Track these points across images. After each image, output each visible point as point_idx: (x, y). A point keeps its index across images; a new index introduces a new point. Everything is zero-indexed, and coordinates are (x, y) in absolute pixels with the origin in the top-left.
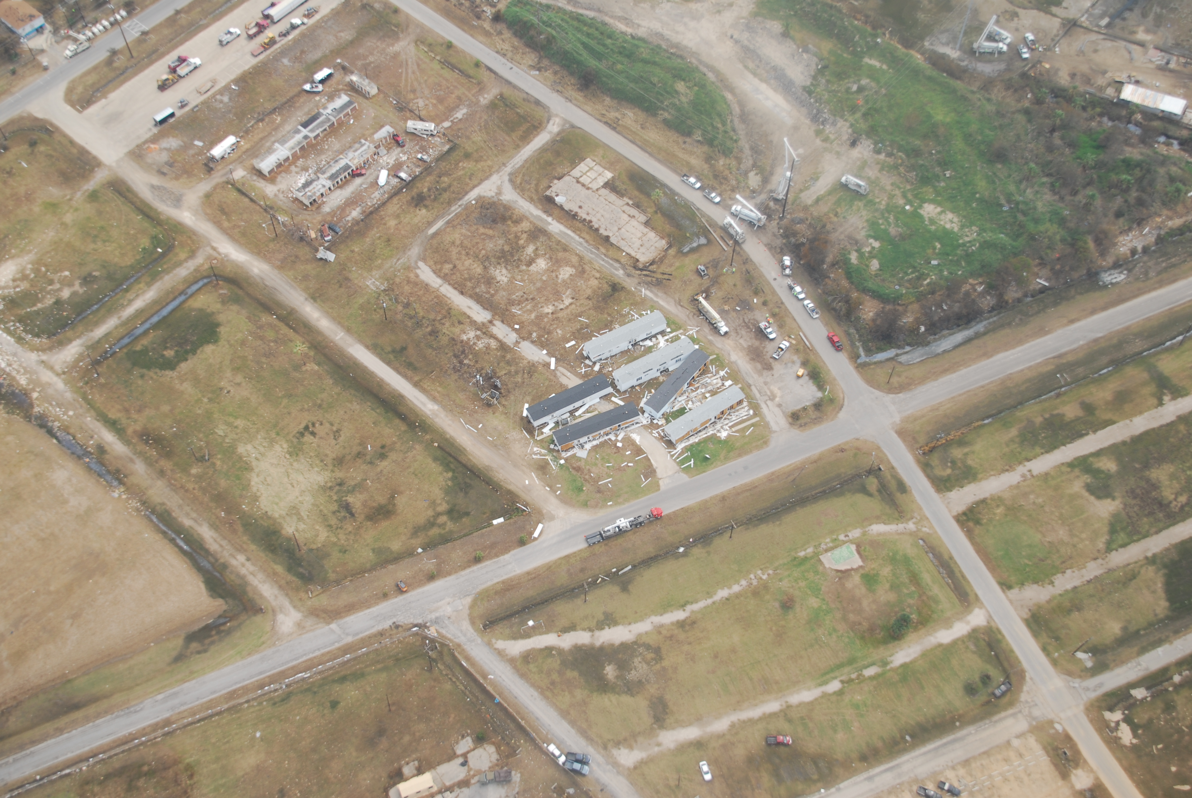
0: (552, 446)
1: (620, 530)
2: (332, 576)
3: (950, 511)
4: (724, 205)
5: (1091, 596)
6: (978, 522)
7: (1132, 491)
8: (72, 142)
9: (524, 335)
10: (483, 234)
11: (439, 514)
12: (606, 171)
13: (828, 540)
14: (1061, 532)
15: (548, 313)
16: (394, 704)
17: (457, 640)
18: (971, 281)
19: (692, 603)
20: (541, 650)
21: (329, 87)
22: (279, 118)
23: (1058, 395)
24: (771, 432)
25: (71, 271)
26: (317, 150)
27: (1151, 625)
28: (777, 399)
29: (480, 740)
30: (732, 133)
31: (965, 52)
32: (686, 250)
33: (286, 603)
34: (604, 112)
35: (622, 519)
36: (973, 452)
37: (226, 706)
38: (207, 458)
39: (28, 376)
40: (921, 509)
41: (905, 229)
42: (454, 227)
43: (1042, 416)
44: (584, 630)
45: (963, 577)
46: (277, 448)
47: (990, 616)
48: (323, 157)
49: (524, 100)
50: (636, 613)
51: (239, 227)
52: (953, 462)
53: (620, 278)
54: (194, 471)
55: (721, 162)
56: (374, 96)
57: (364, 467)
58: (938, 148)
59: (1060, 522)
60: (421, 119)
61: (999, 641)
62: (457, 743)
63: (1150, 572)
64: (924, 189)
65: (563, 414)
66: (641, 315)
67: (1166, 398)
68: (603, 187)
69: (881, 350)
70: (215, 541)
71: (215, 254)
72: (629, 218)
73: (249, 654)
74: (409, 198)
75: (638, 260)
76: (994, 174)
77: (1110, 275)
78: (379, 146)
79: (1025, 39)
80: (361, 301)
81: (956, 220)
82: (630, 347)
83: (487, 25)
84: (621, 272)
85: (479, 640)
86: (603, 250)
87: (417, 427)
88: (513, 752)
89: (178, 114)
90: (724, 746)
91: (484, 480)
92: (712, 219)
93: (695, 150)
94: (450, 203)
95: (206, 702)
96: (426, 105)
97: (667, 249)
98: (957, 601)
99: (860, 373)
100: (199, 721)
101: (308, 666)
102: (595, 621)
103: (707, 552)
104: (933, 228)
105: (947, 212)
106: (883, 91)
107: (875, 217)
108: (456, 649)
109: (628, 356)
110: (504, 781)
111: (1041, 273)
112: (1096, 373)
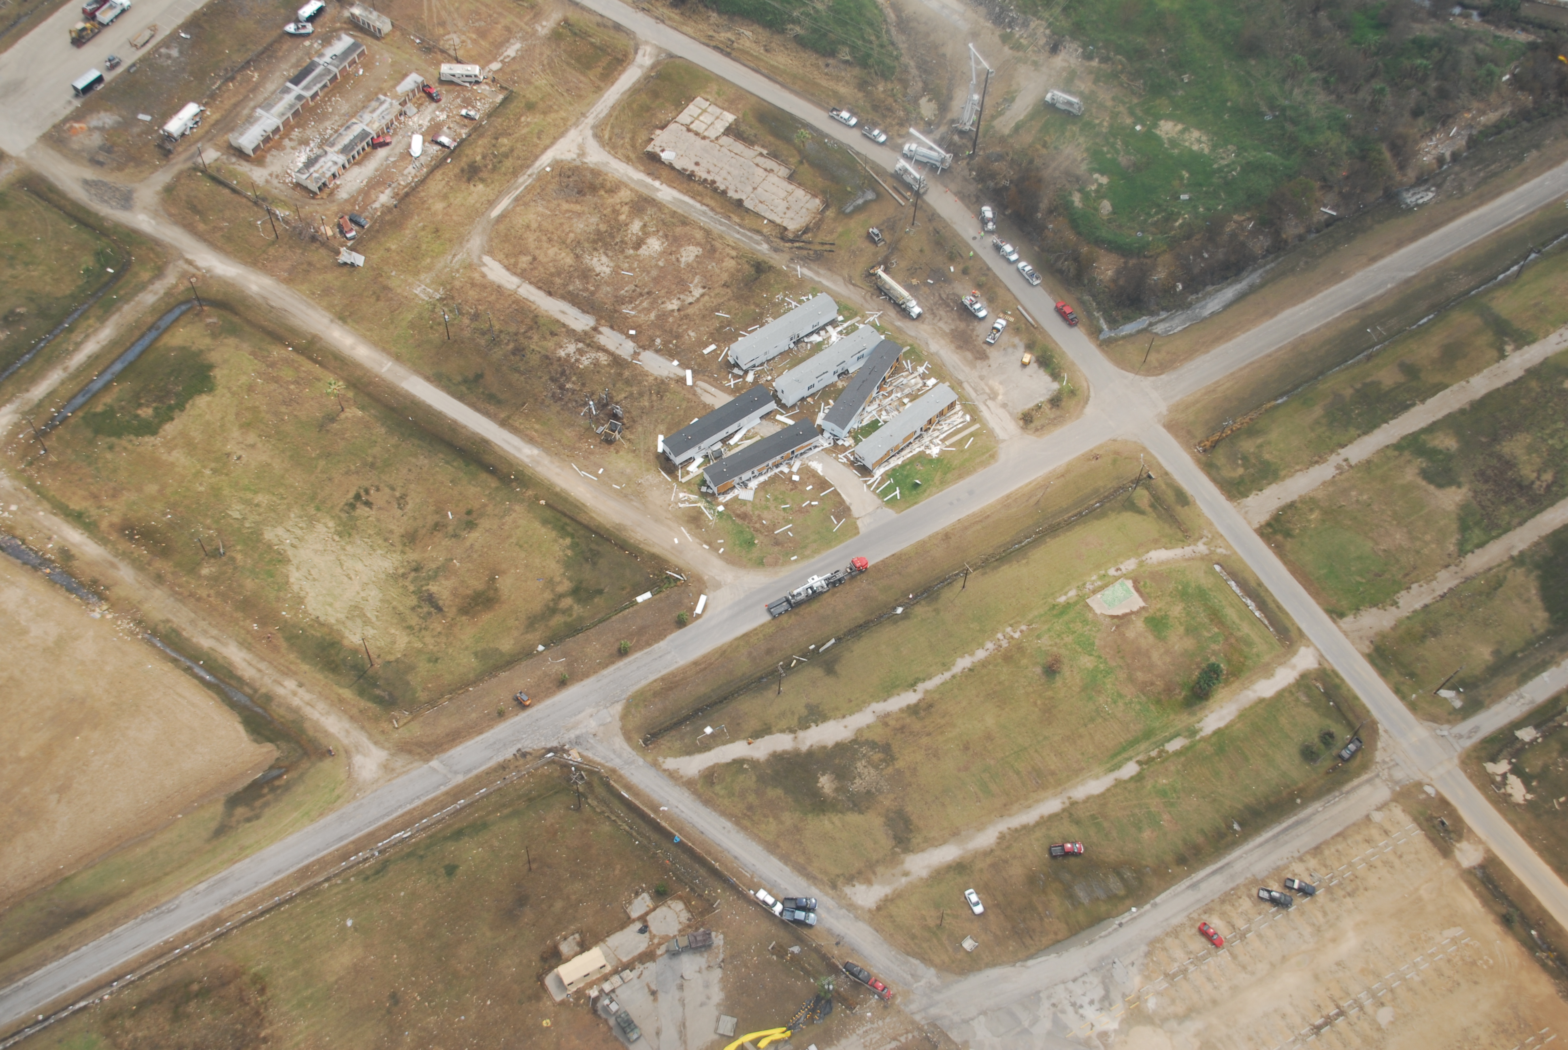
0: (704, 489)
1: (814, 592)
2: (422, 696)
3: (1249, 523)
4: (893, 145)
5: (1448, 615)
6: (1288, 534)
7: (1482, 473)
9: (644, 343)
10: (567, 211)
11: (561, 596)
12: (725, 113)
13: (1094, 578)
14: (1398, 536)
15: (673, 311)
16: (535, 860)
17: (609, 765)
18: (1236, 217)
19: (924, 680)
20: (728, 765)
21: (322, 27)
22: (256, 75)
23: (1369, 358)
24: (998, 441)
26: (317, 114)
27: (1529, 644)
28: (1000, 397)
29: (661, 895)
30: (890, 48)
32: (849, 209)
33: (363, 739)
34: (711, 33)
35: (815, 577)
36: (1269, 443)
37: (298, 889)
38: (222, 551)
40: (1211, 524)
41: (1139, 156)
42: (526, 204)
43: (1352, 386)
44: (782, 731)
45: (1279, 607)
46: (320, 527)
47: (1322, 656)
48: (328, 124)
49: (598, 25)
50: (850, 701)
51: (221, 229)
52: (1245, 458)
53: (764, 254)
55: (881, 88)
56: (387, 35)
57: (447, 542)
58: (1169, 46)
59: (1395, 522)
60: (459, 62)
61: (1337, 687)
62: (630, 903)
63: (1518, 576)
64: (1158, 102)
65: (713, 444)
66: (800, 302)
67: (1509, 348)
68: (724, 134)
69: (1128, 319)
70: (250, 664)
71: (192, 270)
72: (766, 173)
73: (321, 814)
74: (457, 170)
75: (785, 229)
76: (1248, 73)
77: (1414, 194)
78: (405, 102)
80: (410, 317)
81: (1204, 138)
82: (792, 346)
84: (765, 247)
85: (640, 761)
86: (736, 219)
87: (512, 480)
88: (709, 907)
89: (108, 77)
90: (993, 865)
91: (616, 544)
92: (878, 165)
93: (843, 74)
94: (515, 173)
95: (269, 887)
96: (463, 42)
97: (823, 211)
98: (1274, 640)
99: (1106, 352)
100: (262, 913)
101: (407, 821)
102: (796, 717)
103: (935, 610)
104: (1176, 151)
105: (1192, 130)
107: (1097, 144)
108: (611, 776)
109: (790, 358)
110: (702, 947)
111: (1325, 199)
112: (1414, 324)
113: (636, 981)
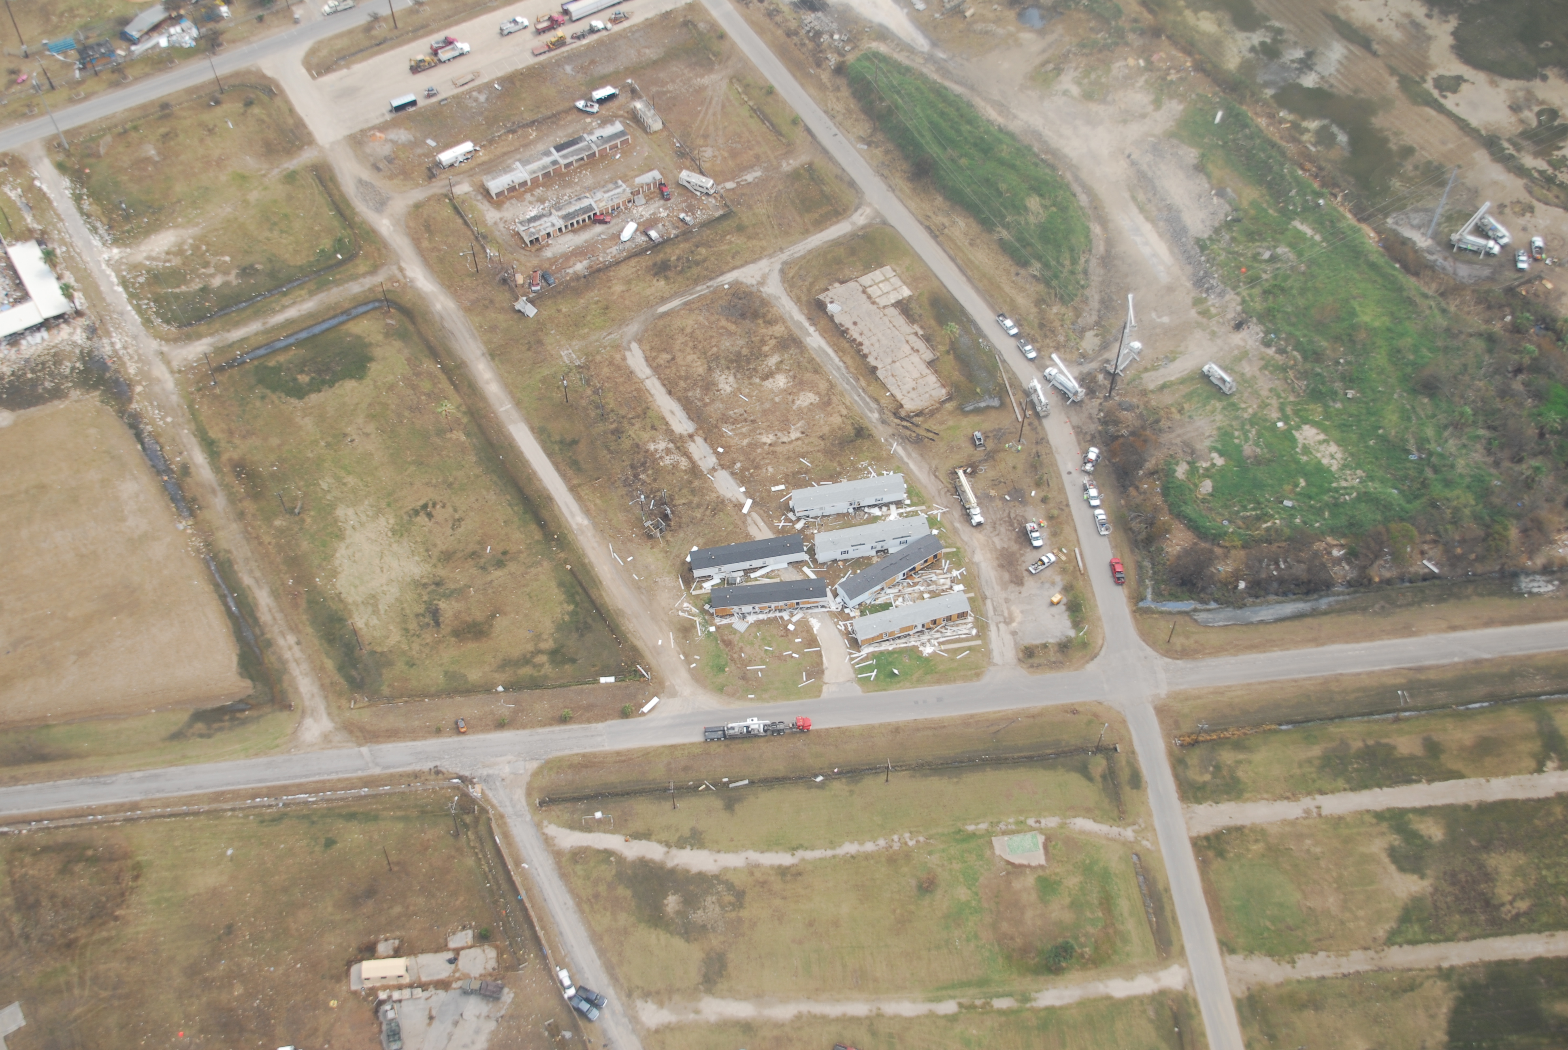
0: (707, 607)
1: (748, 732)
2: (386, 690)
3: (1189, 829)
4: (1039, 363)
5: (1341, 995)
6: (1221, 854)
7: (1454, 875)
8: (291, 111)
9: (725, 462)
10: (723, 327)
11: (540, 652)
12: (905, 287)
13: (1011, 820)
14: (1331, 900)
15: (765, 444)
16: (398, 863)
17: (501, 810)
18: (1329, 539)
19: (806, 849)
20: (598, 851)
21: (608, 110)
22: (534, 134)
23: (1397, 720)
24: (990, 662)
25: (232, 257)
26: (564, 181)
28: (1014, 625)
29: (483, 938)
30: (1080, 276)
31: (1439, 243)
32: (969, 408)
33: (321, 707)
34: (930, 214)
35: (755, 719)
36: (1250, 762)
37: (206, 807)
38: (297, 511)
39: (139, 365)
40: (1150, 815)
41: (1265, 450)
42: (691, 310)
43: (1364, 740)
44: (659, 842)
45: (1174, 919)
46: (382, 521)
47: (1191, 981)
48: (568, 191)
49: (836, 177)
50: (732, 840)
51: (439, 250)
52: (1218, 768)
53: (871, 422)
54: (277, 523)
55: (1055, 310)
56: (655, 132)
57: (474, 571)
58: (1350, 358)
59: (1335, 885)
60: (702, 173)
61: (1190, 1016)
62: (454, 933)
63: (1437, 989)
64: (1311, 406)
65: (734, 570)
66: (881, 474)
67: (1550, 765)
68: (893, 305)
69: (1175, 597)
70: (270, 611)
71: (399, 276)
72: (911, 352)
73: (257, 755)
74: (650, 263)
75: (901, 406)
76: (1413, 408)
77: (1533, 581)
78: (638, 193)
79: (1531, 243)
80: (546, 372)
81: (1339, 456)
82: (851, 510)
83: (825, 77)
84: (875, 416)
85: (528, 818)
86: (863, 383)
87: (554, 539)
88: (514, 966)
89: (421, 103)
90: (777, 1039)
91: (608, 626)
92: (1016, 378)
93: (1028, 286)
94: (697, 281)
95: (186, 797)
96: (715, 157)
97: (944, 402)
98: (1153, 947)
99: (1136, 620)
100: (171, 816)
101: (316, 788)
102: (678, 835)
103: (851, 792)
104: (1304, 458)
105: (1331, 443)
106: (1303, 268)
107: (1232, 426)
108: (497, 820)
109: (843, 520)
110: (490, 996)
111: (1431, 553)
112: (1462, 705)
113: (422, 1001)
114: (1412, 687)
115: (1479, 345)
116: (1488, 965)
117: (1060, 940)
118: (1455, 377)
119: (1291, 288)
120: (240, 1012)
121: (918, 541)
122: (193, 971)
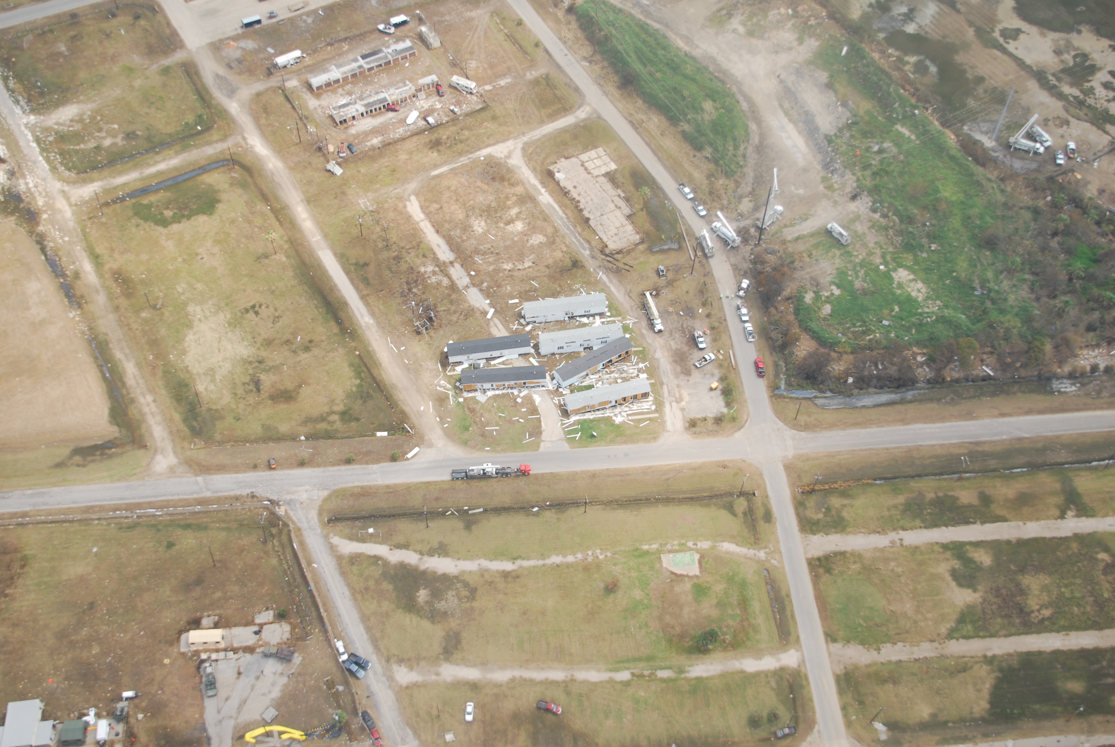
0: (458, 384)
1: (484, 473)
2: (218, 437)
3: (805, 552)
4: (708, 219)
5: (913, 674)
6: (828, 571)
7: (998, 590)
8: (169, 24)
9: (476, 282)
10: (478, 187)
11: (333, 412)
12: (612, 163)
13: (676, 543)
14: (908, 606)
15: (506, 270)
16: (220, 561)
17: (299, 525)
18: (915, 349)
19: (524, 559)
20: (370, 557)
21: (401, 32)
22: (347, 47)
23: (960, 479)
24: (664, 430)
25: (120, 125)
26: (367, 80)
27: (962, 720)
28: (683, 403)
29: (281, 616)
30: (740, 159)
31: (1000, 145)
32: (656, 249)
33: (169, 448)
34: (633, 112)
35: (490, 465)
36: (852, 506)
37: (79, 517)
38: (158, 307)
39: (46, 199)
40: (778, 542)
41: (870, 285)
42: (456, 174)
43: (936, 493)
44: (415, 551)
45: (793, 616)
46: (221, 316)
47: (803, 661)
48: (370, 88)
49: (566, 84)
50: (469, 551)
51: (273, 126)
52: (828, 509)
53: (584, 257)
54: (144, 315)
55: (721, 182)
56: (435, 48)
57: (287, 354)
59: (911, 595)
60: (467, 78)
61: (802, 687)
62: (260, 613)
63: (983, 671)
64: (905, 255)
65: (479, 358)
66: (589, 294)
67: (1070, 513)
68: (603, 175)
69: (801, 387)
70: (135, 377)
71: (243, 143)
72: (615, 208)
73: (119, 480)
74: (427, 140)
75: (607, 246)
76: (979, 258)
77: (1062, 383)
78: (420, 90)
79: (1067, 146)
80: (347, 214)
81: (924, 290)
82: (566, 319)
83: (560, 14)
84: (588, 252)
85: (319, 531)
86: (579, 229)
87: (347, 333)
88: (304, 637)
89: (265, 22)
90: (497, 696)
91: (385, 396)
92: (691, 229)
94: (461, 154)
95: (64, 509)
96: (478, 67)
97: (638, 244)
98: (776, 636)
99: (772, 403)
100: (52, 522)
101: (162, 505)
102: (429, 547)
103: (558, 519)
104: (899, 292)
105: (919, 281)
106: (902, 157)
107: (846, 267)
108: (295, 532)
109: (560, 325)
110: (284, 659)
111: (988, 361)
112: (1008, 469)
113: (233, 661)
114: (973, 455)
115: (1027, 215)
116: (1020, 654)
117: (708, 629)
118: (1009, 237)
119: (893, 171)
120: (96, 665)
121: (615, 341)
122: (62, 635)
